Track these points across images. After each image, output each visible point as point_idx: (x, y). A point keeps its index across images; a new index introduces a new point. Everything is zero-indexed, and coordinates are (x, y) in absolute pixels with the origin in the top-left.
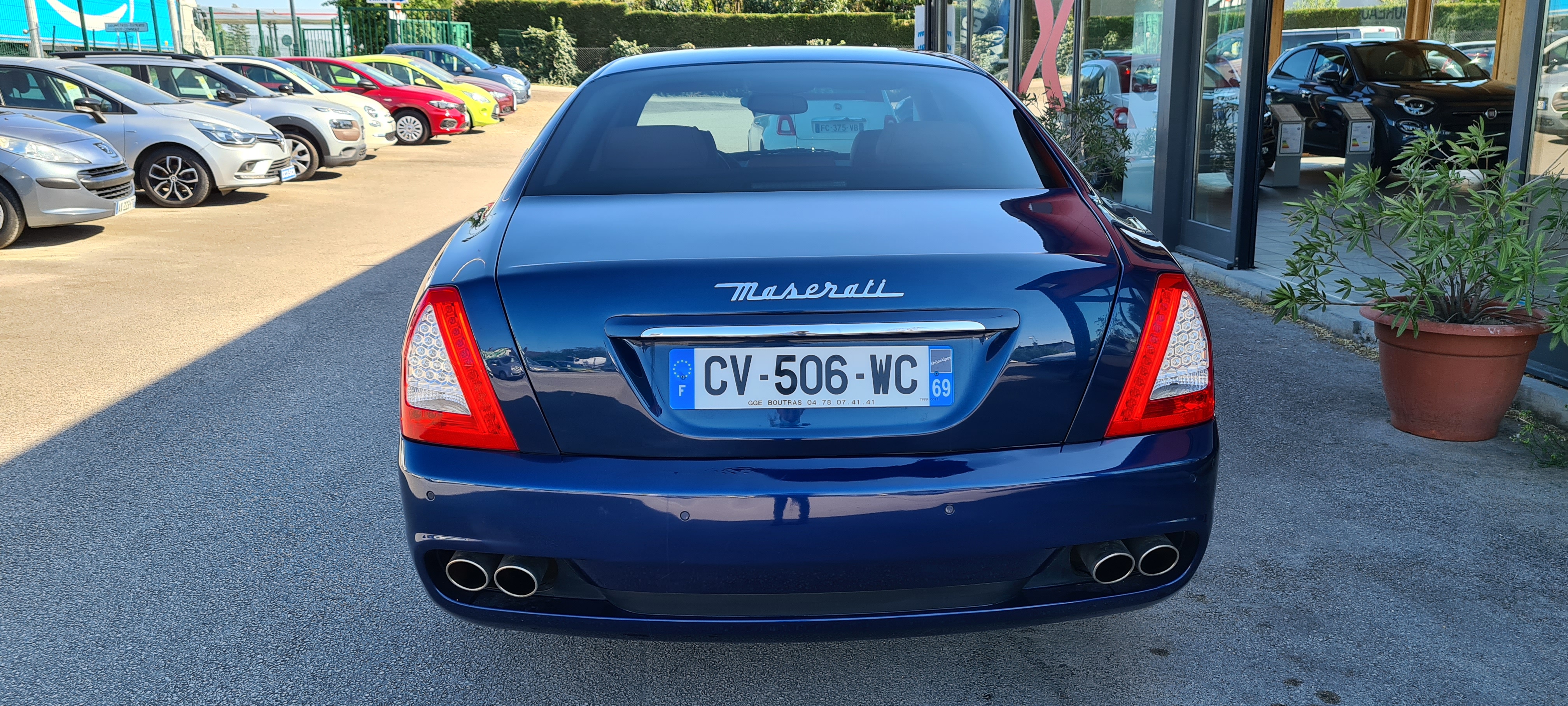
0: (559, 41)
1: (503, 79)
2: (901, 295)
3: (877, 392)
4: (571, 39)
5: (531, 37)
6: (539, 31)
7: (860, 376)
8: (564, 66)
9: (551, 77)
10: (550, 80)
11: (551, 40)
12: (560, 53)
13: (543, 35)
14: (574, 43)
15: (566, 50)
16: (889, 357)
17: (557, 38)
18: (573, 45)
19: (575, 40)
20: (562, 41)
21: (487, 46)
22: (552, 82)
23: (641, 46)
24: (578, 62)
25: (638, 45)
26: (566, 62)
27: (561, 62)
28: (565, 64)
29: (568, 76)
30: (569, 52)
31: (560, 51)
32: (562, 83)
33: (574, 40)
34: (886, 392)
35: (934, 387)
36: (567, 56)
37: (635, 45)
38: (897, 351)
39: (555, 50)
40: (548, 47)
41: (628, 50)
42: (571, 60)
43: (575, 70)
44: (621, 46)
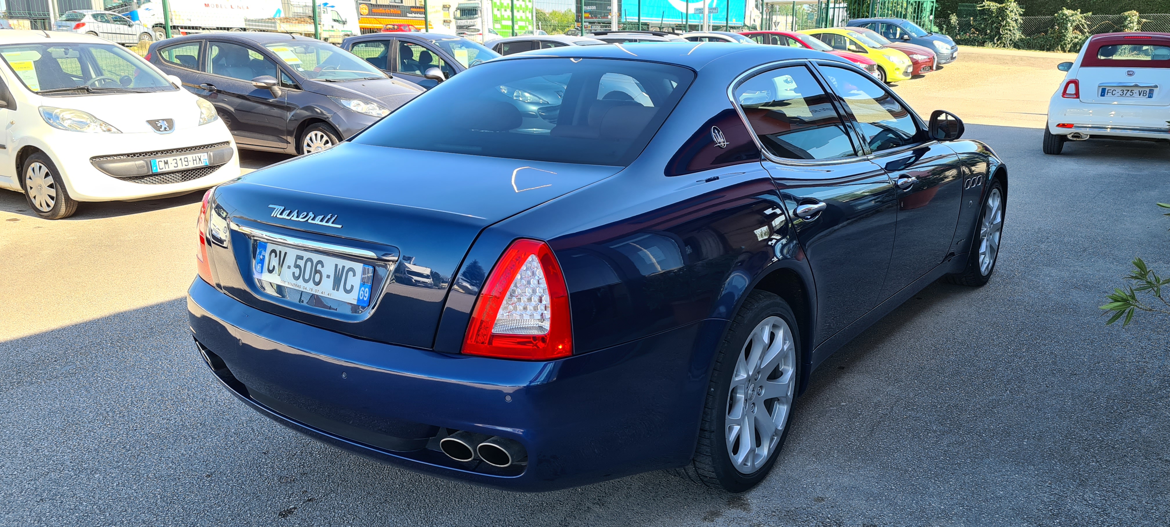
0: (1008, 12)
1: (933, 44)
2: (340, 226)
3: (334, 289)
4: (1020, 10)
5: (984, 9)
6: (992, 4)
7: (328, 277)
8: (1009, 32)
9: (995, 41)
10: (994, 44)
11: (1002, 12)
12: (1007, 22)
13: (995, 7)
14: (1022, 13)
15: (1014, 19)
16: (344, 267)
17: (1007, 9)
18: (1020, 15)
19: (1024, 10)
20: (1011, 11)
21: (947, 17)
22: (996, 45)
23: (1085, 14)
24: (1024, 28)
25: (1081, 13)
26: (1012, 29)
27: (1007, 29)
28: (1010, 30)
29: (1011, 40)
30: (1016, 20)
31: (1008, 20)
32: (1004, 47)
33: (1021, 11)
34: (338, 290)
35: (361, 292)
36: (1014, 24)
37: (1078, 13)
38: (348, 264)
39: (1003, 20)
40: (998, 17)
41: (1071, 18)
42: (1016, 27)
43: (1018, 35)
44: (1065, 15)
